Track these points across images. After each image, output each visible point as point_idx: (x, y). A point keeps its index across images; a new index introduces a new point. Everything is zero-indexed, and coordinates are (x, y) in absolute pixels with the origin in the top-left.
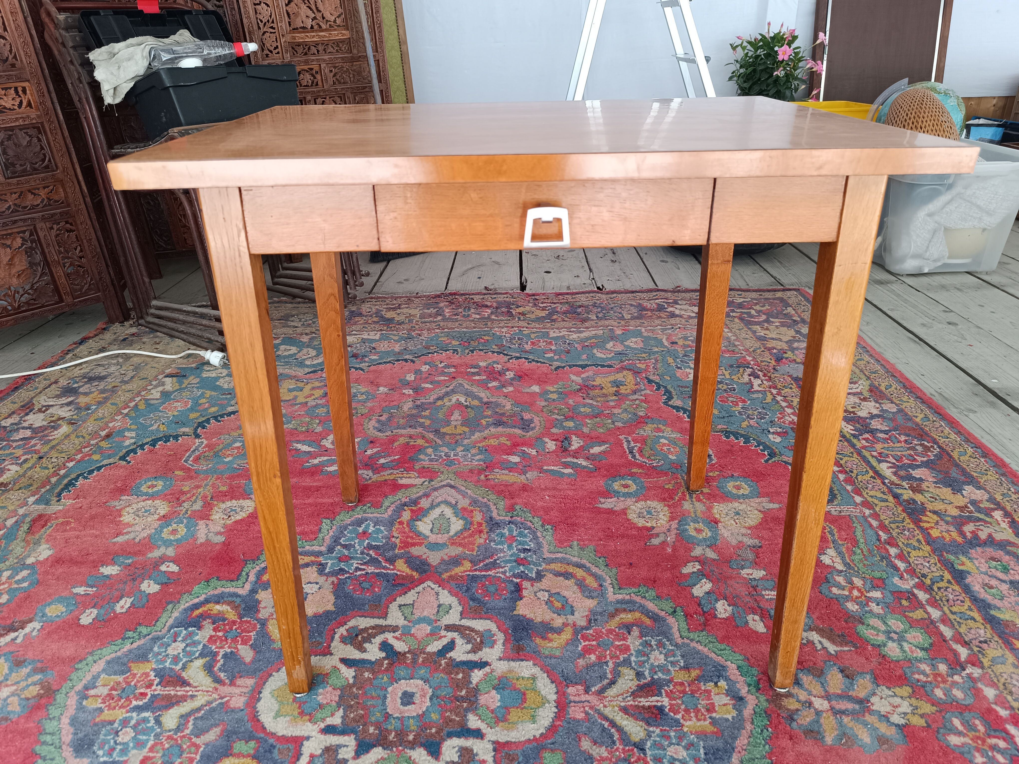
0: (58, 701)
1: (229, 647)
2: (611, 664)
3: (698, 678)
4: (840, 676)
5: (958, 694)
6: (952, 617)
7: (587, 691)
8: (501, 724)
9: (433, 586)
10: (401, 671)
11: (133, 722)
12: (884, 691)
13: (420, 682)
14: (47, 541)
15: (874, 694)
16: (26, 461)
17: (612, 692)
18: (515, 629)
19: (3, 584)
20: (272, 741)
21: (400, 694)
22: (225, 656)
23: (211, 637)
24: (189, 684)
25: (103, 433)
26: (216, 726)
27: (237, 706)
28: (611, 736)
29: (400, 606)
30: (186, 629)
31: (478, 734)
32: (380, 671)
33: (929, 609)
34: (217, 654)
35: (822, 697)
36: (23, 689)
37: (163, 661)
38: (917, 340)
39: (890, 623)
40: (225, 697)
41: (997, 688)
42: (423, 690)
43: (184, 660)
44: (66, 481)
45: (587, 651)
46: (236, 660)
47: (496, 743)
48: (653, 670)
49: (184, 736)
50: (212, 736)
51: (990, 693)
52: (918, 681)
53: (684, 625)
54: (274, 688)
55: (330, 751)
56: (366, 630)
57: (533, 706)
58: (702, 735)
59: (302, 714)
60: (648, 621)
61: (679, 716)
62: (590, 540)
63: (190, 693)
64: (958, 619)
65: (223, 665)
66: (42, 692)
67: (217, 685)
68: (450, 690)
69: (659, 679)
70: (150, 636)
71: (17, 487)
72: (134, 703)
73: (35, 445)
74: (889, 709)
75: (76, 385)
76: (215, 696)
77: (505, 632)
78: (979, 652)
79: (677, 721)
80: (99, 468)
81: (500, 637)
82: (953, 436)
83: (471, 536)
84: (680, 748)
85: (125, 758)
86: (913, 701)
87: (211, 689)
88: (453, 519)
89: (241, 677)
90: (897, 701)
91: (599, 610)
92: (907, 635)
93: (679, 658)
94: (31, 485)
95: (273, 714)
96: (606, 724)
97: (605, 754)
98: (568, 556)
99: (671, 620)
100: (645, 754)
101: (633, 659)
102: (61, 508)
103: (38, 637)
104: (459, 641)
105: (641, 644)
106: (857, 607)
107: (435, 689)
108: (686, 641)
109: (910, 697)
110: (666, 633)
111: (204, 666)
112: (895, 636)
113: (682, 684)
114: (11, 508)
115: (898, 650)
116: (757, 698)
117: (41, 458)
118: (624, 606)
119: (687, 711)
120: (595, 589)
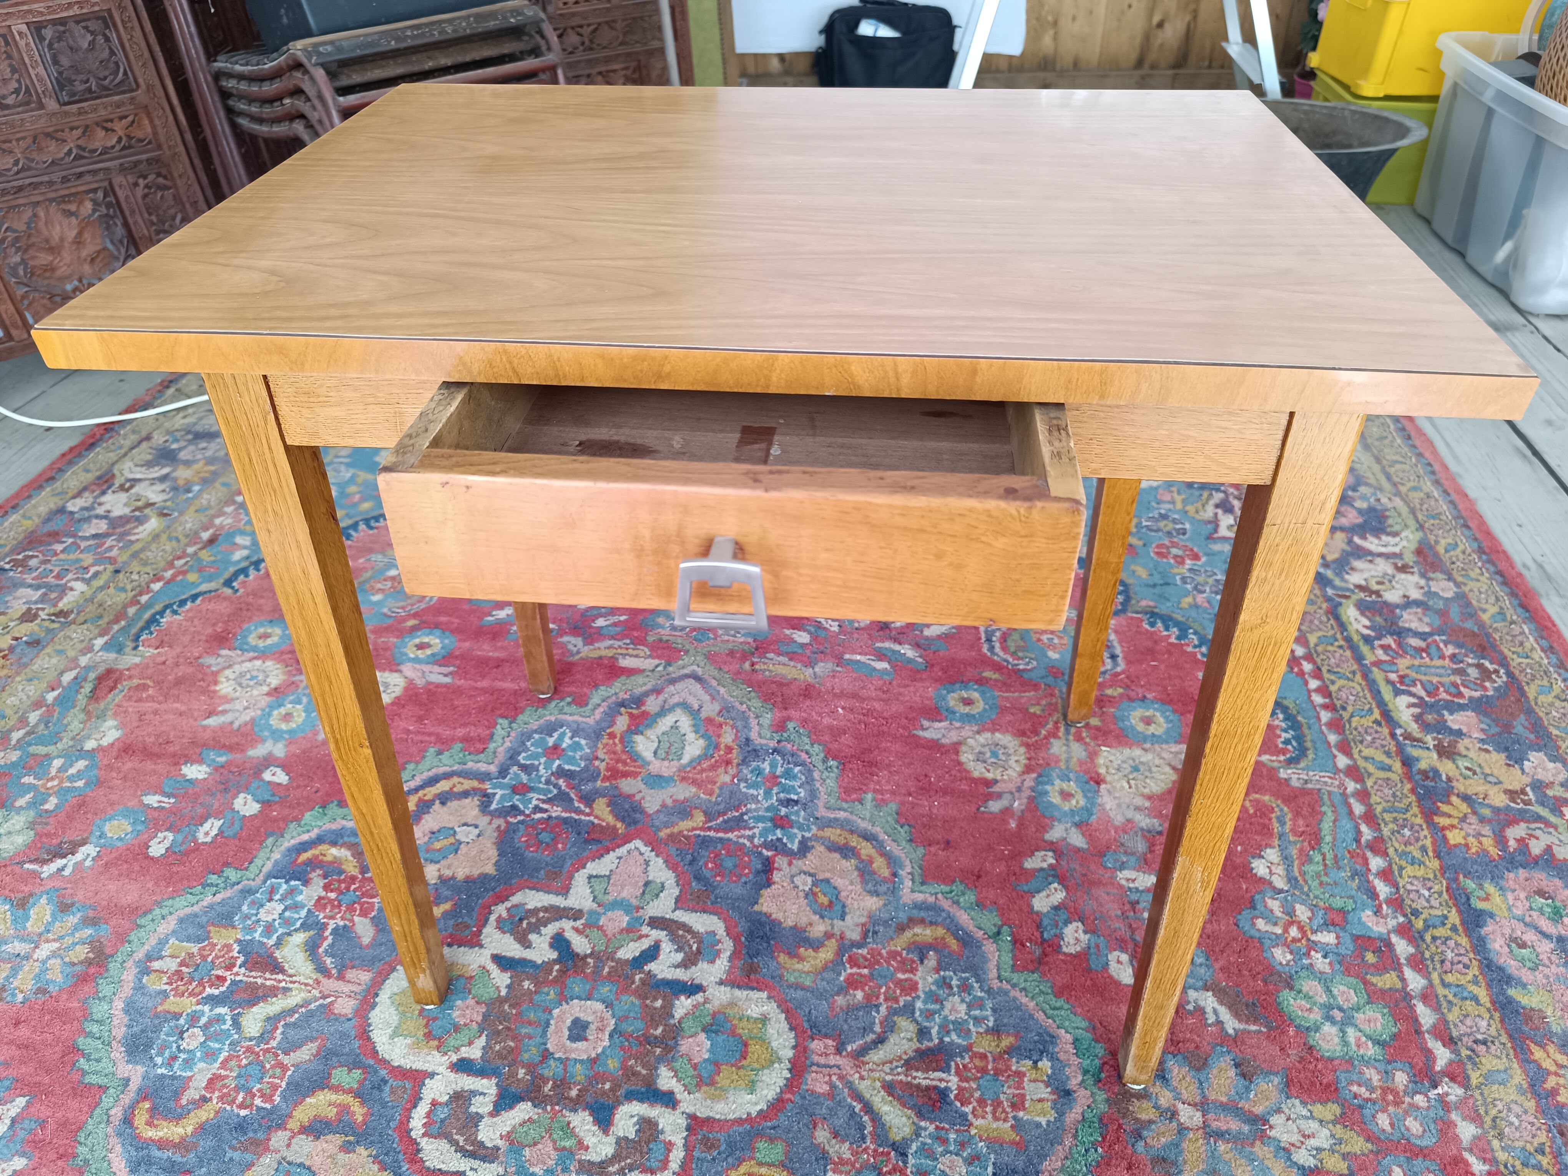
0: (111, 973)
1: (342, 918)
2: (883, 1009)
3: (1009, 1051)
4: (1232, 1073)
5: (1414, 1126)
6: (1441, 991)
7: (839, 1051)
8: (704, 1088)
9: (643, 849)
10: (576, 985)
11: (204, 1020)
12: (1296, 1107)
13: (599, 1006)
14: (115, 715)
15: (1279, 1111)
16: (96, 574)
17: (877, 1056)
18: (751, 936)
19: (52, 779)
20: (383, 1072)
21: (568, 1022)
22: (335, 931)
23: (320, 898)
24: (282, 971)
25: (205, 536)
26: (313, 1039)
27: (344, 1012)
28: (861, 1127)
29: (590, 877)
30: (287, 882)
31: (669, 1100)
32: (546, 983)
33: (1408, 973)
34: (325, 925)
35: (1195, 1105)
36: (68, 949)
37: (251, 930)
38: (1529, 453)
39: (1335, 991)
40: (329, 996)
41: (1481, 1125)
42: (602, 1019)
43: (281, 931)
44: (147, 615)
45: (853, 983)
46: (349, 939)
47: (693, 1117)
48: (944, 1029)
49: (267, 1051)
50: (305, 1054)
51: (1466, 1131)
52: (1356, 1096)
53: (1007, 958)
54: (396, 990)
55: (460, 1098)
56: (535, 911)
57: (756, 1066)
58: (996, 1143)
59: (429, 1036)
60: (953, 944)
61: (968, 1109)
62: (893, 793)
63: (283, 984)
64: (1451, 997)
65: (331, 946)
66: (91, 955)
67: (320, 976)
68: (640, 1025)
69: (952, 1043)
70: (240, 887)
71: (81, 619)
72: (208, 991)
73: (111, 548)
74: (1295, 1138)
75: (174, 446)
76: (316, 993)
77: (736, 939)
78: (1469, 1058)
79: (964, 1116)
80: (194, 597)
81: (727, 946)
82: (1538, 654)
83: (713, 768)
84: (959, 1161)
85: (189, 1074)
86: (1339, 1130)
87: (311, 982)
88: (691, 736)
89: (353, 968)
90: (1313, 1125)
91: (885, 916)
92: (1359, 1016)
93: (989, 1012)
94: (100, 617)
95: (390, 1031)
96: (858, 1107)
97: (847, 1155)
98: (854, 818)
99: (989, 947)
100: (905, 1163)
101: (919, 1004)
102: (137, 660)
103: (91, 868)
104: (667, 947)
105: (936, 983)
106: (1289, 957)
107: (620, 1020)
108: (1006, 986)
109: (1335, 1122)
110: (977, 970)
111: (306, 943)
112: (1337, 1015)
113: (983, 1057)
114: (71, 654)
115: (1336, 1040)
116: (1093, 1094)
117: (117, 572)
118: (923, 914)
119: (982, 1102)
120: (885, 880)
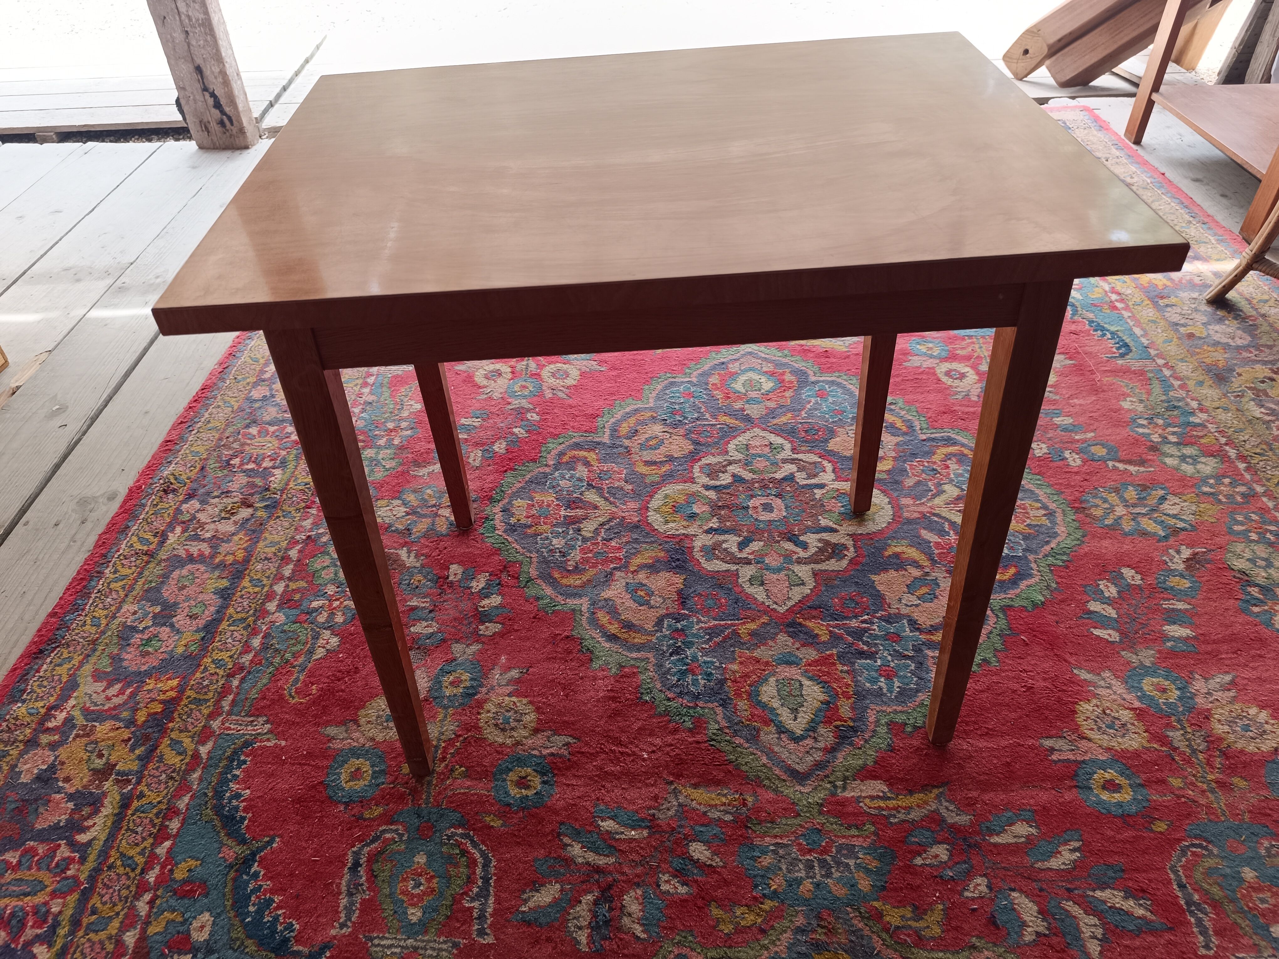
2: (600, 539)
8: (692, 492)
9: (775, 606)
10: (780, 526)
15: (396, 518)
17: (603, 520)
22: (946, 533)
24: (958, 511)
27: (905, 500)
29: (804, 585)
30: (1008, 554)
31: (709, 487)
32: (799, 524)
33: (281, 590)
45: (618, 550)
46: (933, 530)
47: (695, 482)
48: (566, 533)
50: (910, 482)
53: (523, 569)
55: (815, 475)
56: (828, 558)
58: (543, 492)
60: (556, 574)
61: (556, 502)
63: (951, 506)
64: (265, 580)
65: (942, 526)
68: (736, 513)
69: (562, 527)
77: (693, 558)
78: (280, 551)
79: (558, 500)
81: (697, 555)
83: (746, 676)
84: (562, 485)
85: (962, 469)
87: (937, 509)
88: (776, 704)
89: (919, 518)
91: (600, 588)
93: (539, 543)
96: (611, 499)
97: (616, 481)
99: (533, 573)
100: (588, 482)
101: (579, 543)
104: (734, 549)
105: (569, 554)
107: (748, 514)
108: (527, 554)
110: (543, 562)
113: (545, 523)
118: (575, 592)
119: (549, 506)
120: (601, 608)
